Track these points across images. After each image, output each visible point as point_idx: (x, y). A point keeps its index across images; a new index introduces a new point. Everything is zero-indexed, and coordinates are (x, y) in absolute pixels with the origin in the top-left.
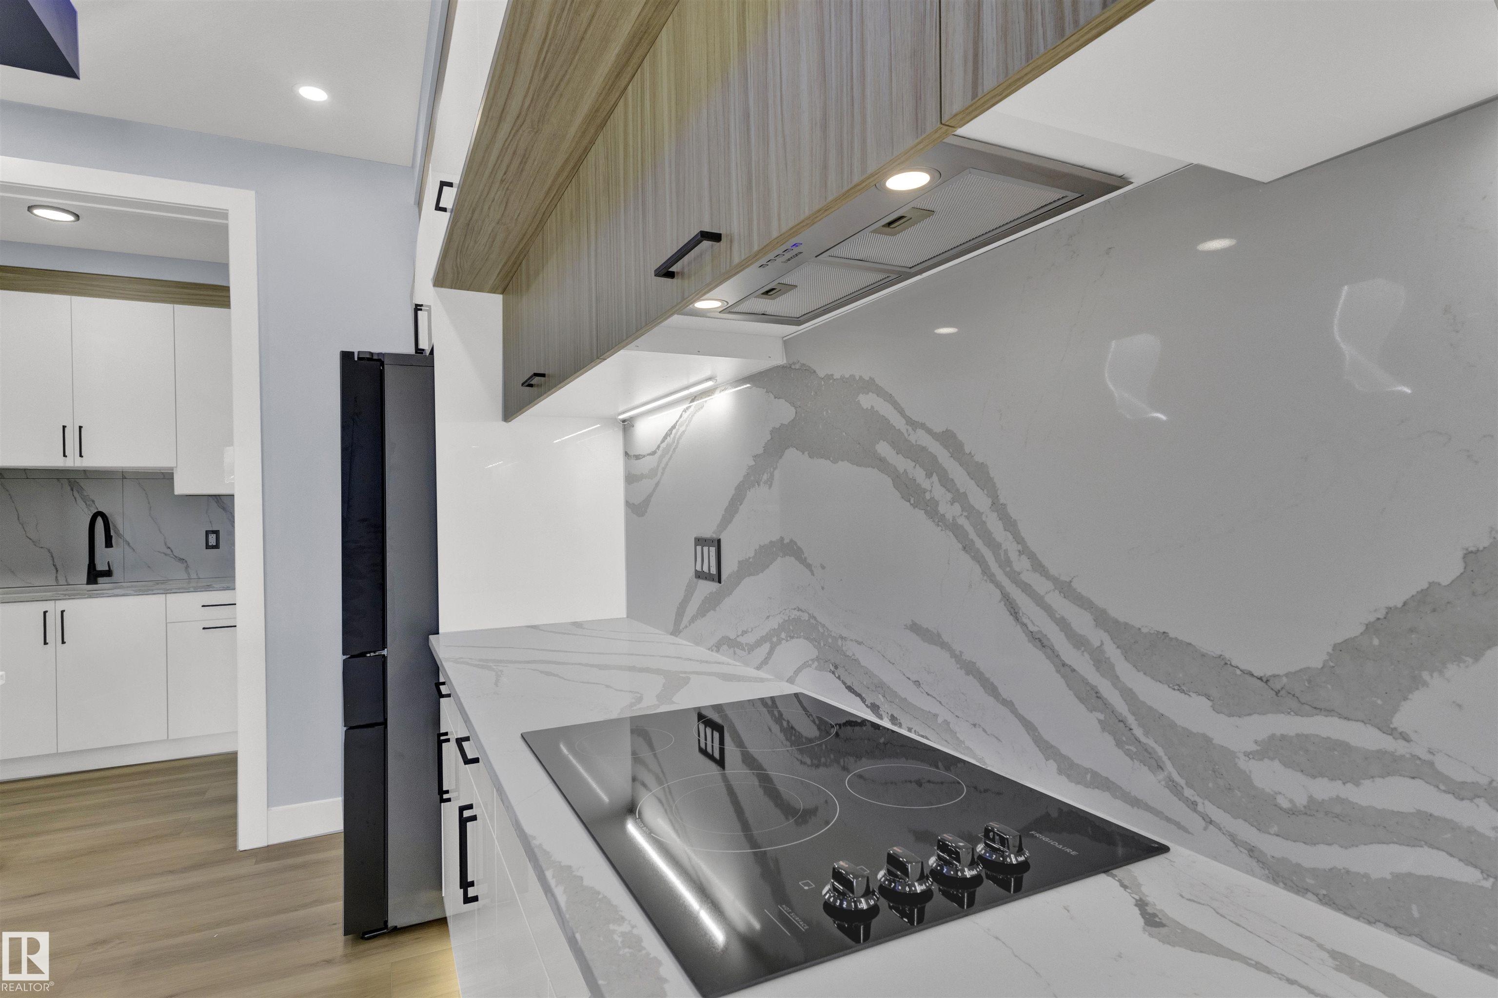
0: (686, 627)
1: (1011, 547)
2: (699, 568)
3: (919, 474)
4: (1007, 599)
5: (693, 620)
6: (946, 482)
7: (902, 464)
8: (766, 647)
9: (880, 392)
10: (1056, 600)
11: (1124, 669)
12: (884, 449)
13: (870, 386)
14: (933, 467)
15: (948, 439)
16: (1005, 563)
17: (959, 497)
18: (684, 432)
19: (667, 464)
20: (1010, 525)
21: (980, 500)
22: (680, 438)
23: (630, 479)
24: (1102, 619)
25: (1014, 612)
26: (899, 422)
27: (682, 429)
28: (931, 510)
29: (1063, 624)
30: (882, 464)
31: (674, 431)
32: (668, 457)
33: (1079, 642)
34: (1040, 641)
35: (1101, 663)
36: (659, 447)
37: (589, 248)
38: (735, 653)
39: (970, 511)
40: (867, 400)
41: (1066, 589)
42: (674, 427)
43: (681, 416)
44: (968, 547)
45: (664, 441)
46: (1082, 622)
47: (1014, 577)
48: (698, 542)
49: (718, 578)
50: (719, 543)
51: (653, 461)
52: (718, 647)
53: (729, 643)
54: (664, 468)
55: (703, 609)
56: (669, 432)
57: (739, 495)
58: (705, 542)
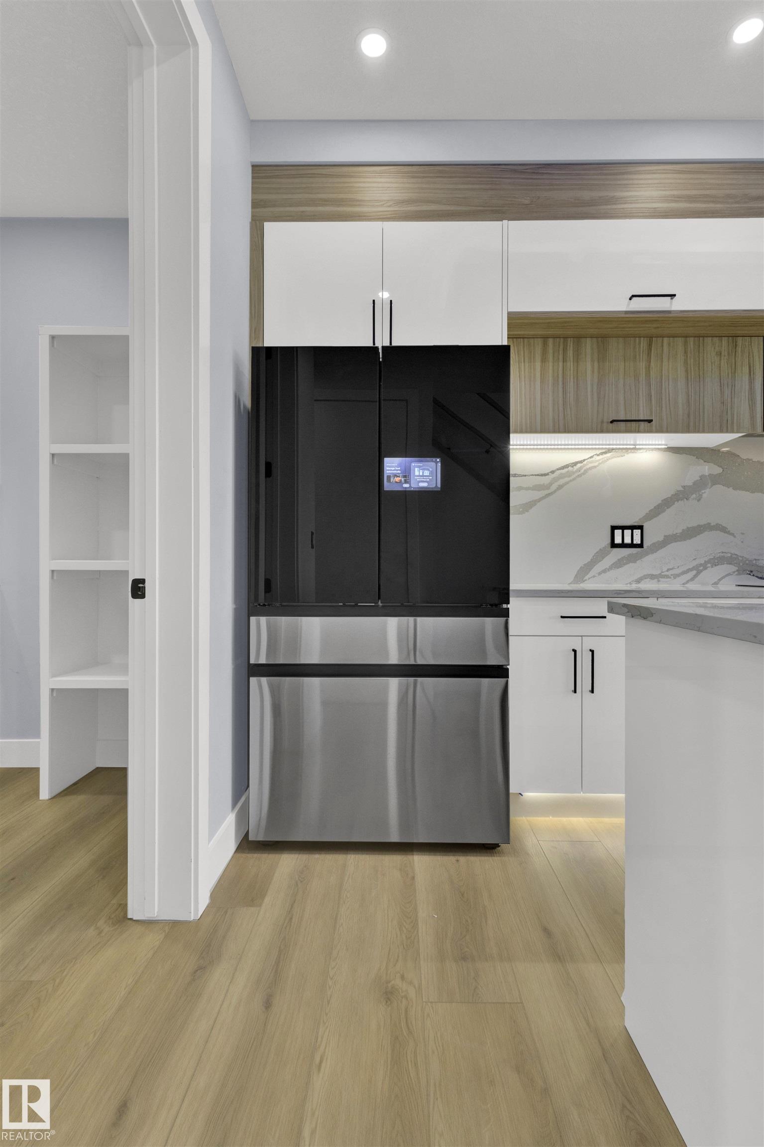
0: (594, 576)
2: (619, 541)
5: (604, 571)
8: (694, 572)
18: (595, 467)
19: (567, 483)
22: (590, 469)
27: (596, 464)
31: (579, 465)
32: (567, 479)
36: (553, 472)
38: (659, 581)
42: (581, 462)
43: (591, 457)
45: (563, 469)
48: (613, 528)
49: (641, 546)
50: (641, 528)
51: (545, 480)
52: (638, 581)
53: (652, 577)
54: (560, 487)
55: (619, 564)
56: (566, 466)
57: (666, 503)
58: (623, 528)
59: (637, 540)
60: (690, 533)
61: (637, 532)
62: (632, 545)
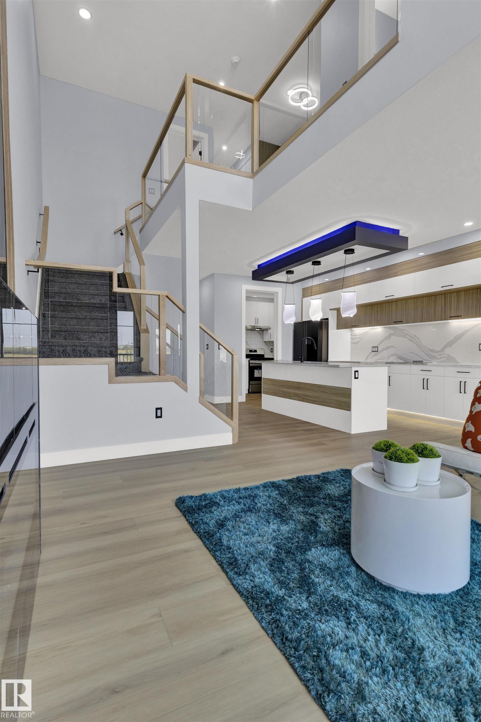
1: (421, 345)
2: (373, 350)
3: (412, 339)
4: (420, 348)
6: (415, 339)
7: (409, 338)
8: (387, 358)
9: (407, 331)
10: (425, 348)
11: (430, 352)
12: (407, 336)
13: (406, 330)
14: (413, 338)
15: (415, 336)
16: (420, 346)
17: (416, 341)
20: (421, 342)
21: (418, 341)
23: (352, 339)
24: (428, 349)
25: (421, 349)
26: (409, 334)
28: (413, 342)
29: (425, 350)
30: (407, 338)
33: (426, 351)
34: (423, 351)
35: (428, 352)
37: (375, 315)
39: (417, 342)
40: (405, 332)
41: (426, 347)
44: (417, 345)
45: (363, 334)
46: (426, 349)
47: (421, 347)
48: (373, 347)
49: (377, 351)
50: (378, 347)
51: (360, 336)
52: (377, 360)
53: (380, 359)
54: (363, 338)
55: (374, 356)
56: (365, 333)
57: (383, 341)
58: (374, 347)
59: (377, 350)
60: (387, 348)
61: (377, 348)
62: (376, 351)
